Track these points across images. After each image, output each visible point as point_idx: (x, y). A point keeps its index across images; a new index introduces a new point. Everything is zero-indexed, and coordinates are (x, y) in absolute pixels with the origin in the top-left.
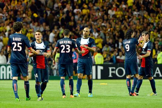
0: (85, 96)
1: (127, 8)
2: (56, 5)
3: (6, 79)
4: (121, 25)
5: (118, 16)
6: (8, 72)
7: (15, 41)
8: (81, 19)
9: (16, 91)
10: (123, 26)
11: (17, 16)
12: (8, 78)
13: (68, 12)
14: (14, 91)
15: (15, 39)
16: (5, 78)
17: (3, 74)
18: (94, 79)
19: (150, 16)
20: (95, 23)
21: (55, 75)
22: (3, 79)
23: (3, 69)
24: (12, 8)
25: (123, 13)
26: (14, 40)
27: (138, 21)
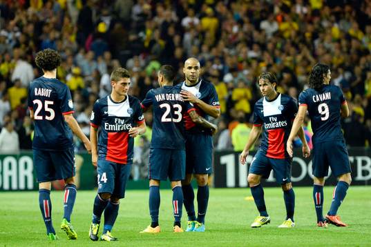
0: (211, 228)
1: (310, 13)
2: (137, 9)
3: (18, 190)
4: (295, 56)
5: (286, 35)
6: (23, 173)
7: (39, 96)
8: (197, 42)
9: (48, 218)
10: (299, 58)
11: (42, 37)
12: (22, 186)
13: (166, 25)
14: (45, 219)
15: (39, 93)
16: (14, 186)
17: (10, 178)
18: (231, 188)
19: (365, 33)
20: (232, 52)
21: (136, 178)
22: (10, 190)
23: (10, 165)
24: (30, 18)
25: (300, 27)
26: (36, 94)
27: (336, 44)
